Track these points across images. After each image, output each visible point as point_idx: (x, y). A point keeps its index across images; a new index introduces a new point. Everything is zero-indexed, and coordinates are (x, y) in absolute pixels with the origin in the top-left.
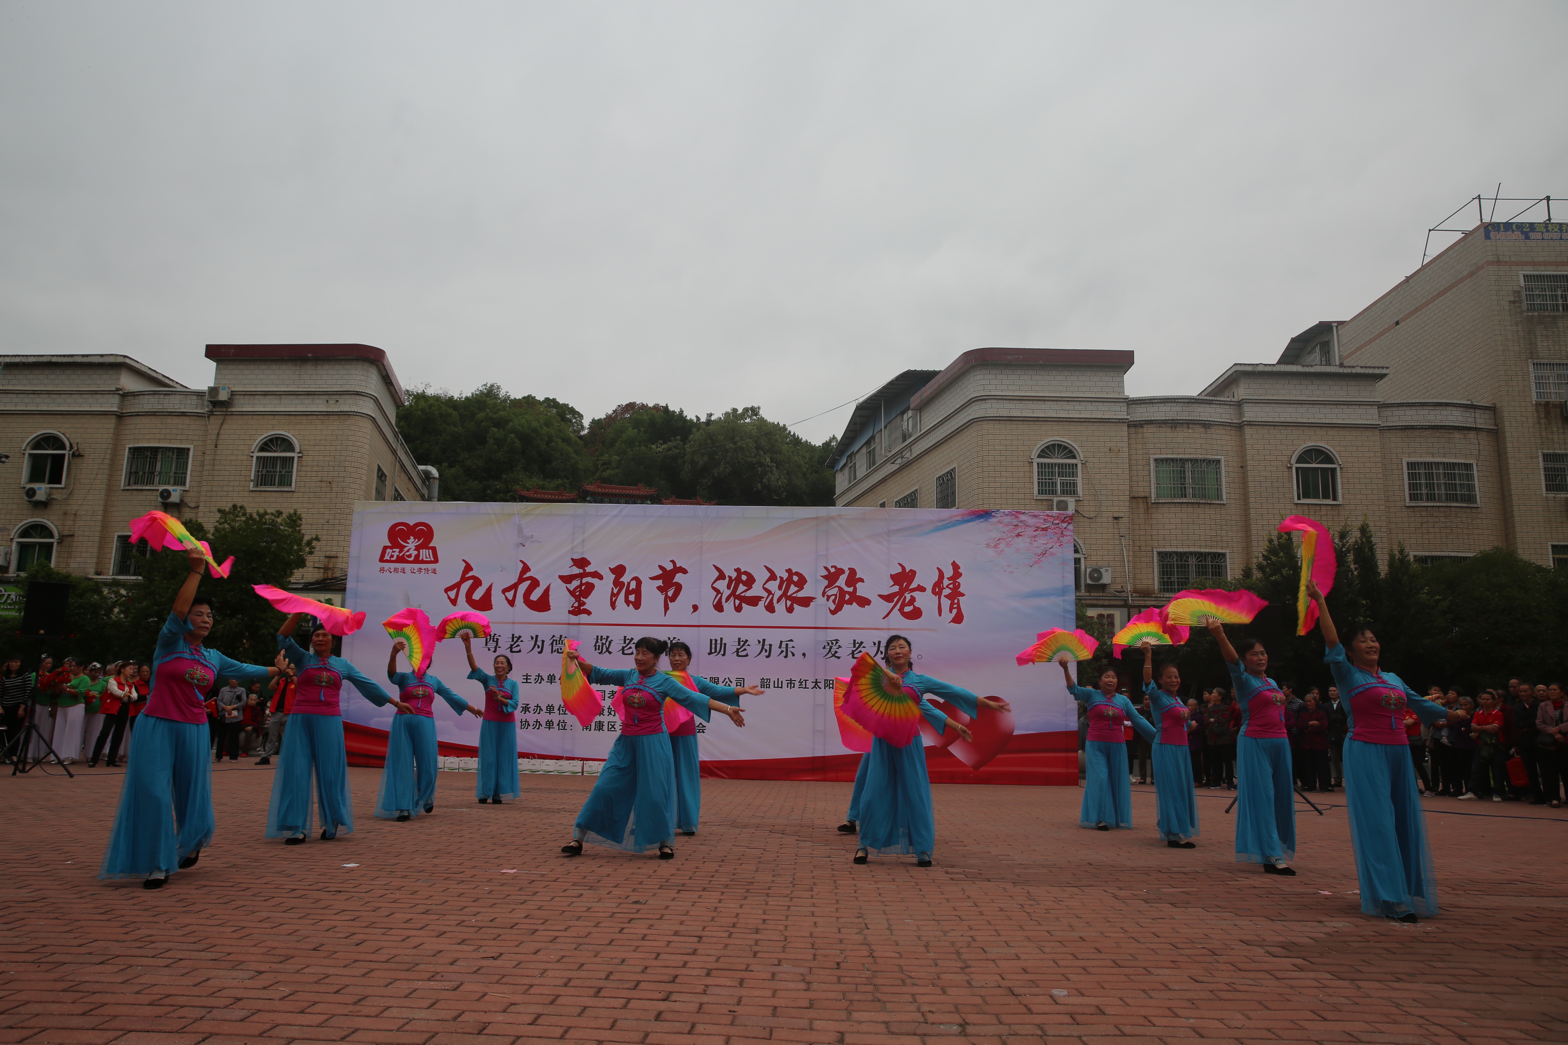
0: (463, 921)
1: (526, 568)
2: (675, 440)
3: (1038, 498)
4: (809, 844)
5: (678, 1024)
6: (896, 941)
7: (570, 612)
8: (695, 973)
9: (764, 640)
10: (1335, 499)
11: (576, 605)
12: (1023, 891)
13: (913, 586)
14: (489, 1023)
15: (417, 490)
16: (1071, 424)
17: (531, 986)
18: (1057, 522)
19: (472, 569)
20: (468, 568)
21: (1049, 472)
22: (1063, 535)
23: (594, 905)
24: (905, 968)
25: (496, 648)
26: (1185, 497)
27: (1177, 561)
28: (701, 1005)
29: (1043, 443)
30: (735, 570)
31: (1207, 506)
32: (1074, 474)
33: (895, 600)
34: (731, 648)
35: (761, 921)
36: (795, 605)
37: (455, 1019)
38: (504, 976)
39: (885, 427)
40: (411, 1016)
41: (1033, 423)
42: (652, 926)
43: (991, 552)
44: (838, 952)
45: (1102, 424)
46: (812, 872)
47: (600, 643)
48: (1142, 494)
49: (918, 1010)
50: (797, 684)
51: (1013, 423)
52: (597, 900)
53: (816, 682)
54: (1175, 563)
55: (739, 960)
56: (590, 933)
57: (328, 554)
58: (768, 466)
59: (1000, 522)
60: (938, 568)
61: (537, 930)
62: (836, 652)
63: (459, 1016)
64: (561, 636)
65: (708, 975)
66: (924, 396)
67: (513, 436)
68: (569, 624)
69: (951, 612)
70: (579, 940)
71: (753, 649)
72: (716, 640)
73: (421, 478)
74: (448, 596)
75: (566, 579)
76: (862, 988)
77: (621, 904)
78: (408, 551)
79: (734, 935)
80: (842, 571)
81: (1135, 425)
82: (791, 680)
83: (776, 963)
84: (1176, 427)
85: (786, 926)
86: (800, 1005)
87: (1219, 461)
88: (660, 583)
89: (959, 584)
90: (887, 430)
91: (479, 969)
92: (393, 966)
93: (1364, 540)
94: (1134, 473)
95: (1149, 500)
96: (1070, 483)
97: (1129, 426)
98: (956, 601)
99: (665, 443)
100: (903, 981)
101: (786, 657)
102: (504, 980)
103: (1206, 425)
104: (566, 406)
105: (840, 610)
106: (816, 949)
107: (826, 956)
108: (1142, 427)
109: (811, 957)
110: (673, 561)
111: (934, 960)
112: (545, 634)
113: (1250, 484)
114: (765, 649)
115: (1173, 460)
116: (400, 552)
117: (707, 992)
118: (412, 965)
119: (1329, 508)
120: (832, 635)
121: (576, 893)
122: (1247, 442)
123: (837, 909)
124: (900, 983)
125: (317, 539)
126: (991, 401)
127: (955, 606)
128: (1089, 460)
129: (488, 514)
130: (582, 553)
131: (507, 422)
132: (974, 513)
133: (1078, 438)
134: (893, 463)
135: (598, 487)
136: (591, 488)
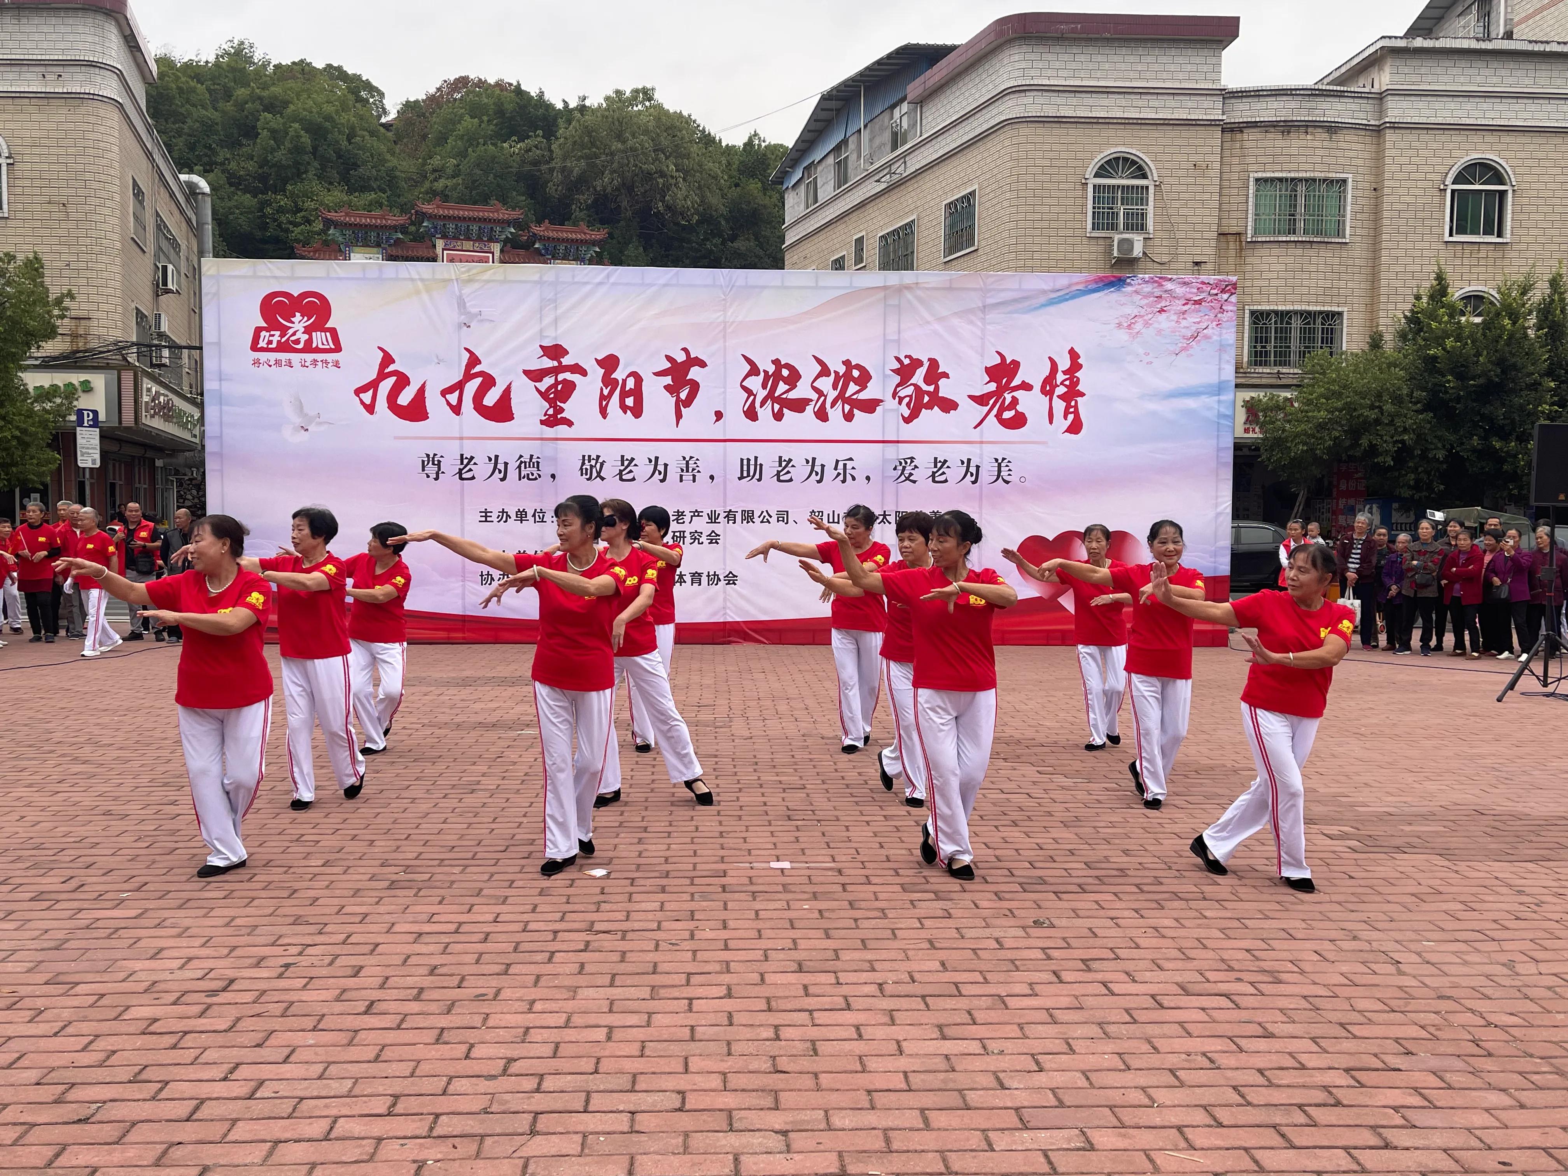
1: (474, 360)
2: (536, 136)
3: (1093, 235)
7: (542, 422)
9: (814, 459)
10: (1500, 235)
11: (551, 412)
13: (1016, 382)
15: (182, 212)
16: (1143, 127)
18: (1215, 292)
19: (393, 361)
20: (387, 359)
21: (1108, 198)
22: (1222, 310)
25: (437, 474)
26: (1294, 233)
27: (1276, 323)
29: (1102, 155)
30: (773, 362)
31: (1323, 246)
32: (1144, 201)
33: (991, 402)
34: (769, 471)
36: (856, 411)
39: (865, 126)
41: (1090, 126)
43: (1123, 336)
45: (1187, 128)
47: (587, 466)
48: (1235, 230)
51: (1063, 125)
53: (885, 515)
54: (1273, 326)
58: (672, 177)
59: (1136, 292)
60: (1050, 358)
62: (911, 474)
64: (532, 456)
66: (930, 83)
67: (297, 125)
68: (542, 439)
69: (1065, 418)
71: (800, 471)
72: (749, 460)
73: (185, 193)
74: (361, 400)
75: (535, 375)
78: (294, 334)
80: (919, 363)
81: (1231, 129)
84: (1289, 132)
87: (1344, 181)
88: (668, 380)
89: (1078, 379)
93: (1556, 297)
94: (1225, 199)
95: (1243, 239)
96: (1137, 214)
97: (1223, 131)
98: (1073, 403)
99: (521, 140)
101: (844, 481)
103: (1332, 128)
105: (917, 416)
108: (1242, 132)
110: (685, 350)
112: (509, 453)
113: (1386, 214)
114: (817, 472)
115: (1280, 180)
116: (282, 336)
119: (1492, 247)
120: (906, 451)
122: (1387, 153)
125: (70, 295)
126: (1036, 93)
127: (1072, 410)
128: (1166, 180)
129: (412, 280)
130: (556, 338)
131: (286, 103)
132: (1101, 279)
133: (1151, 148)
134: (878, 181)
135: (438, 207)
136: (428, 208)
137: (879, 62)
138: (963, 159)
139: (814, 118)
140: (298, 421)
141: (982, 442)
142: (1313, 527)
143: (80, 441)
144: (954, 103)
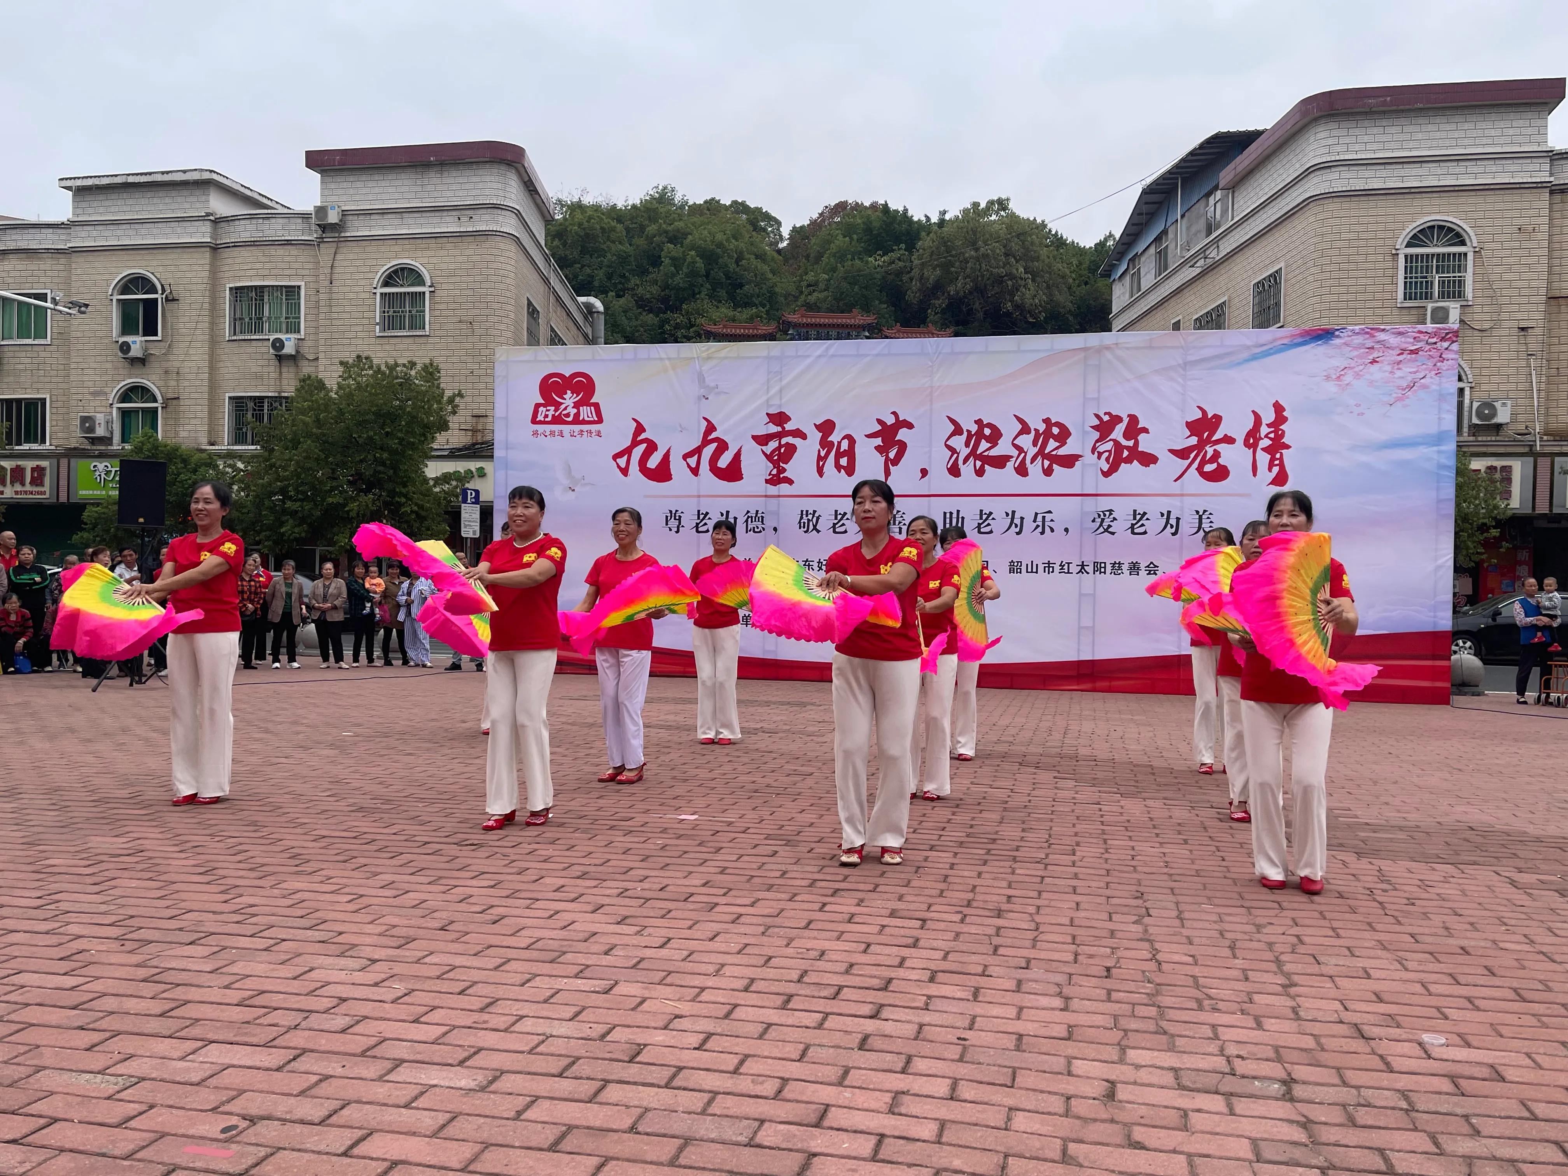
0: (627, 890)
1: (711, 428)
2: (899, 249)
3: (1404, 305)
4: (1071, 783)
5: (889, 1057)
6: (1188, 937)
7: (767, 481)
8: (914, 975)
9: (1014, 512)
11: (775, 472)
12: (1371, 867)
13: (1218, 436)
14: (645, 1045)
15: (579, 328)
16: (1460, 194)
17: (703, 989)
18: (1434, 340)
19: (644, 430)
20: (640, 428)
21: (1422, 267)
22: (1442, 359)
23: (790, 867)
24: (1201, 981)
25: (678, 527)
28: (921, 1026)
29: (1415, 225)
30: (976, 421)
32: (1461, 268)
33: (1192, 456)
34: (971, 523)
35: (1004, 899)
36: (1055, 466)
37: (603, 1036)
38: (670, 973)
39: (1183, 216)
40: (548, 1032)
41: (1401, 197)
42: (862, 900)
43: (1332, 388)
44: (1108, 950)
45: (1510, 191)
46: (1074, 825)
47: (805, 520)
48: (1566, 293)
49: (1222, 1052)
50: (1057, 568)
51: (1371, 198)
52: (794, 861)
53: (1083, 566)
55: (974, 958)
56: (782, 910)
57: (476, 412)
58: (1021, 278)
59: (1346, 344)
60: (1253, 412)
61: (717, 904)
62: (1110, 526)
63: (608, 1032)
64: (757, 511)
65: (932, 980)
66: (1240, 168)
67: (693, 253)
68: (766, 496)
69: (1270, 470)
70: (769, 921)
71: (1000, 523)
72: (951, 513)
73: (582, 312)
74: (618, 465)
75: (762, 440)
76: (1141, 1011)
77: (824, 867)
78: (565, 409)
79: (968, 920)
80: (1119, 419)
82: (1049, 563)
83: (1024, 965)
85: (1038, 907)
86: (1054, 1034)
88: (878, 441)
89: (1283, 432)
90: (1185, 219)
91: (639, 962)
92: (535, 955)
94: (1557, 262)
96: (1454, 282)
97: (1552, 193)
98: (1278, 456)
99: (885, 253)
100: (1199, 1002)
101: (1042, 533)
102: (669, 980)
104: (758, 210)
105: (1116, 470)
106: (1078, 945)
107: (1091, 956)
109: (1071, 958)
110: (894, 413)
111: (1244, 970)
112: (738, 509)
114: (1016, 524)
116: (556, 411)
117: (930, 1008)
118: (557, 954)
120: (1104, 504)
121: (769, 849)
123: (1108, 883)
124: (1194, 1005)
125: (460, 395)
126: (1342, 168)
127: (1277, 462)
128: (1486, 246)
129: (661, 359)
130: (780, 406)
131: (686, 235)
132: (1307, 333)
133: (1470, 215)
134: (1192, 266)
135: (802, 316)
136: (794, 318)
137: (1192, 153)
138: (1271, 239)
139: (1137, 212)
140: (566, 482)
141: (1182, 495)
142: (1550, 581)
143: (464, 515)
144: (1264, 185)
